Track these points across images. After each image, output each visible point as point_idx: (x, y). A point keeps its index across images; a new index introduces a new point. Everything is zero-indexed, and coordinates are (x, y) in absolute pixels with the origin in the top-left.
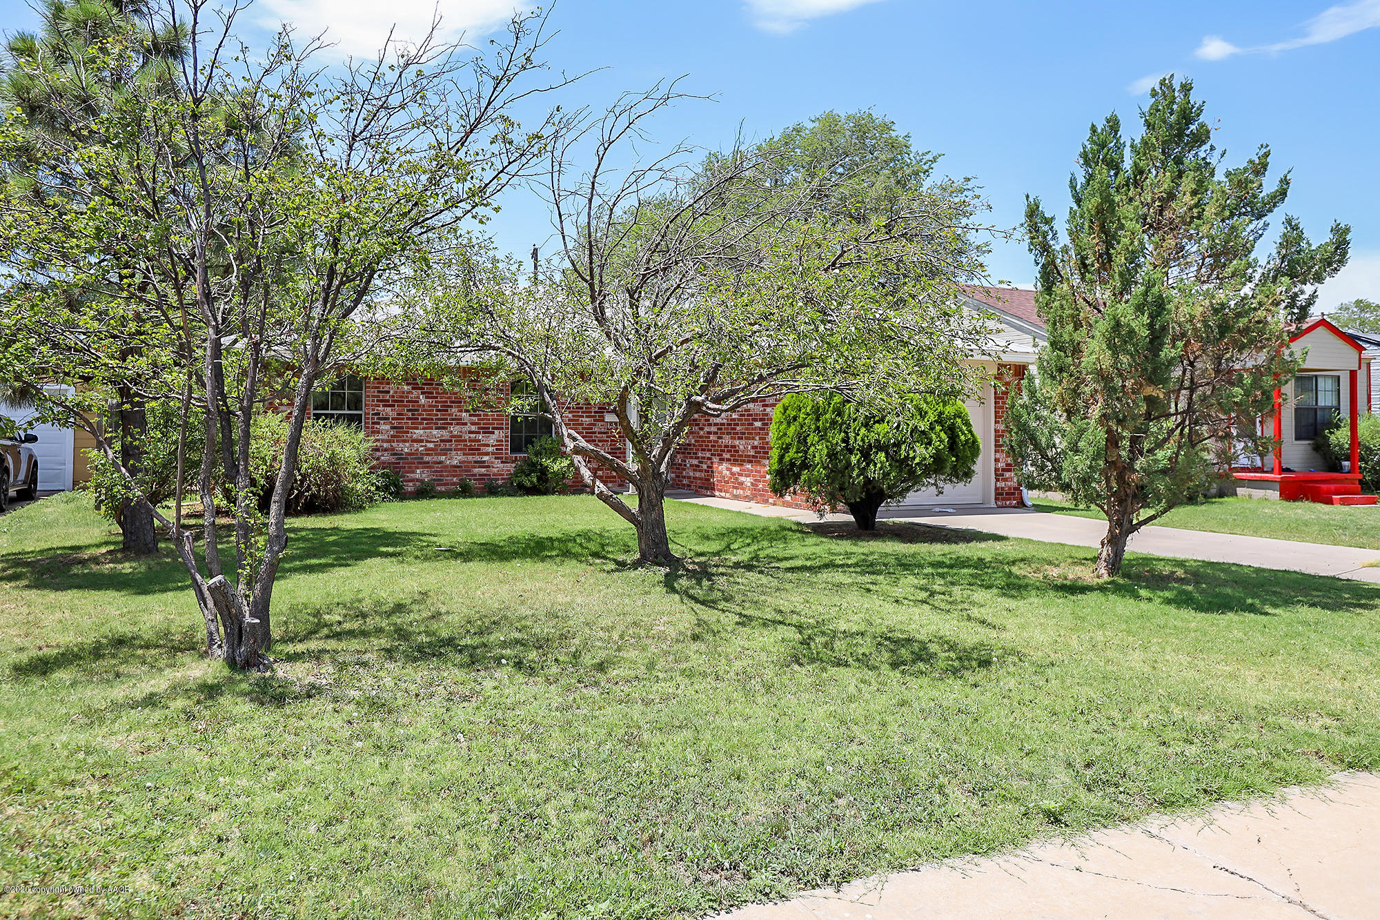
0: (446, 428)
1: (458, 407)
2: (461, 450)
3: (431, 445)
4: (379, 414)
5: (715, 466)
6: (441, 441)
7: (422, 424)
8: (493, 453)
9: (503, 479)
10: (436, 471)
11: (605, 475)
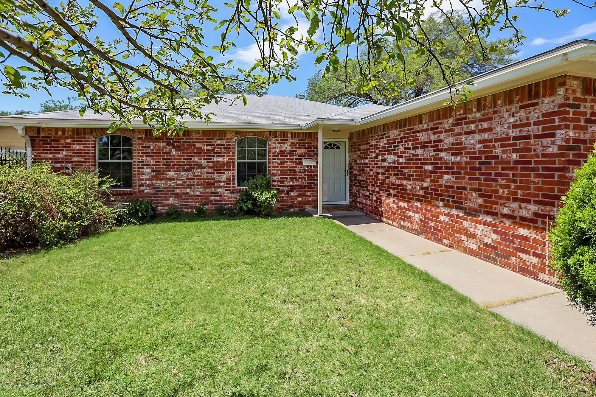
0: (191, 170)
1: (199, 156)
2: (201, 185)
3: (180, 182)
4: (143, 162)
5: (383, 198)
6: (187, 179)
7: (174, 168)
8: (224, 187)
9: (231, 204)
10: (184, 199)
11: (304, 200)
